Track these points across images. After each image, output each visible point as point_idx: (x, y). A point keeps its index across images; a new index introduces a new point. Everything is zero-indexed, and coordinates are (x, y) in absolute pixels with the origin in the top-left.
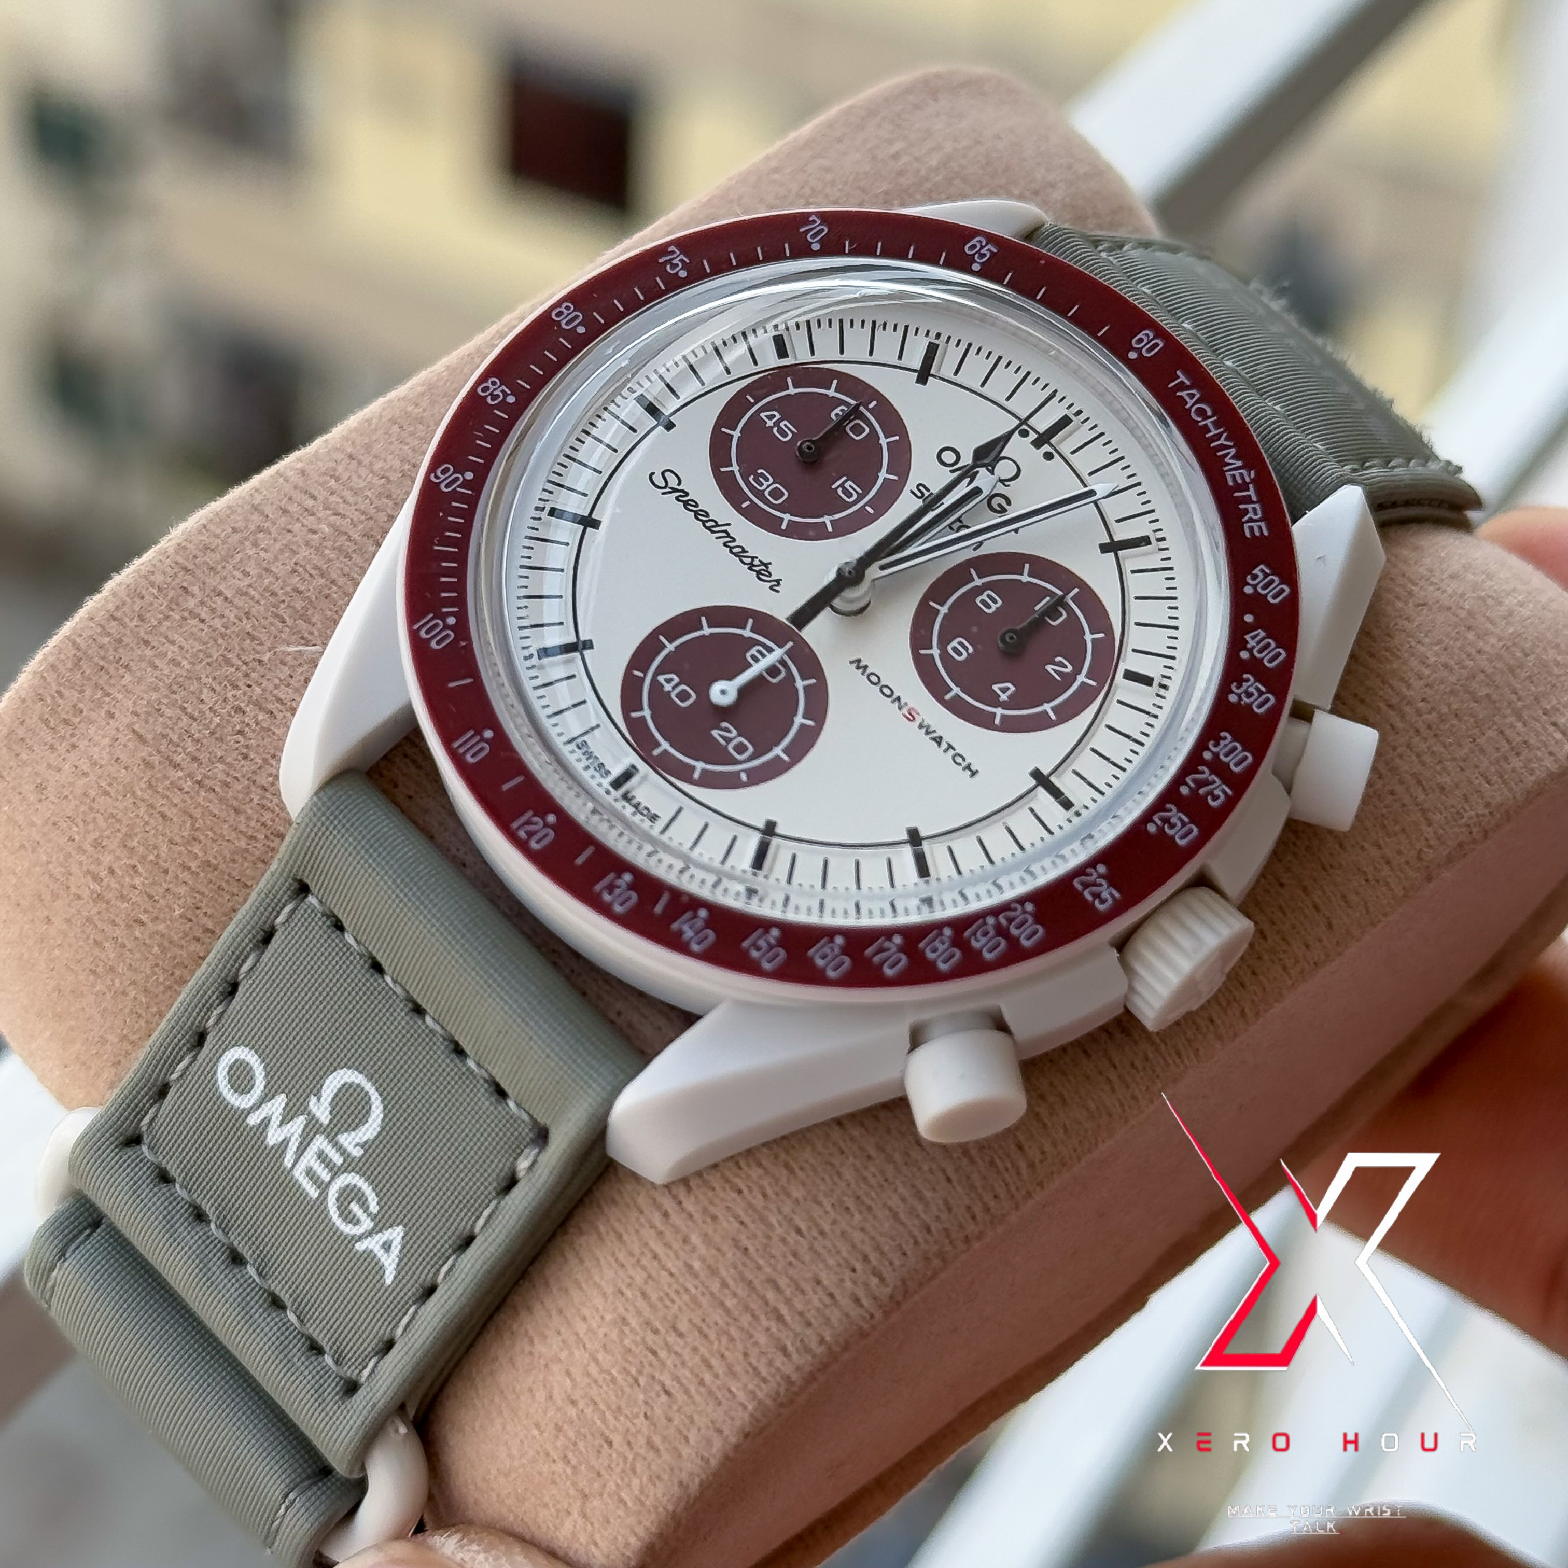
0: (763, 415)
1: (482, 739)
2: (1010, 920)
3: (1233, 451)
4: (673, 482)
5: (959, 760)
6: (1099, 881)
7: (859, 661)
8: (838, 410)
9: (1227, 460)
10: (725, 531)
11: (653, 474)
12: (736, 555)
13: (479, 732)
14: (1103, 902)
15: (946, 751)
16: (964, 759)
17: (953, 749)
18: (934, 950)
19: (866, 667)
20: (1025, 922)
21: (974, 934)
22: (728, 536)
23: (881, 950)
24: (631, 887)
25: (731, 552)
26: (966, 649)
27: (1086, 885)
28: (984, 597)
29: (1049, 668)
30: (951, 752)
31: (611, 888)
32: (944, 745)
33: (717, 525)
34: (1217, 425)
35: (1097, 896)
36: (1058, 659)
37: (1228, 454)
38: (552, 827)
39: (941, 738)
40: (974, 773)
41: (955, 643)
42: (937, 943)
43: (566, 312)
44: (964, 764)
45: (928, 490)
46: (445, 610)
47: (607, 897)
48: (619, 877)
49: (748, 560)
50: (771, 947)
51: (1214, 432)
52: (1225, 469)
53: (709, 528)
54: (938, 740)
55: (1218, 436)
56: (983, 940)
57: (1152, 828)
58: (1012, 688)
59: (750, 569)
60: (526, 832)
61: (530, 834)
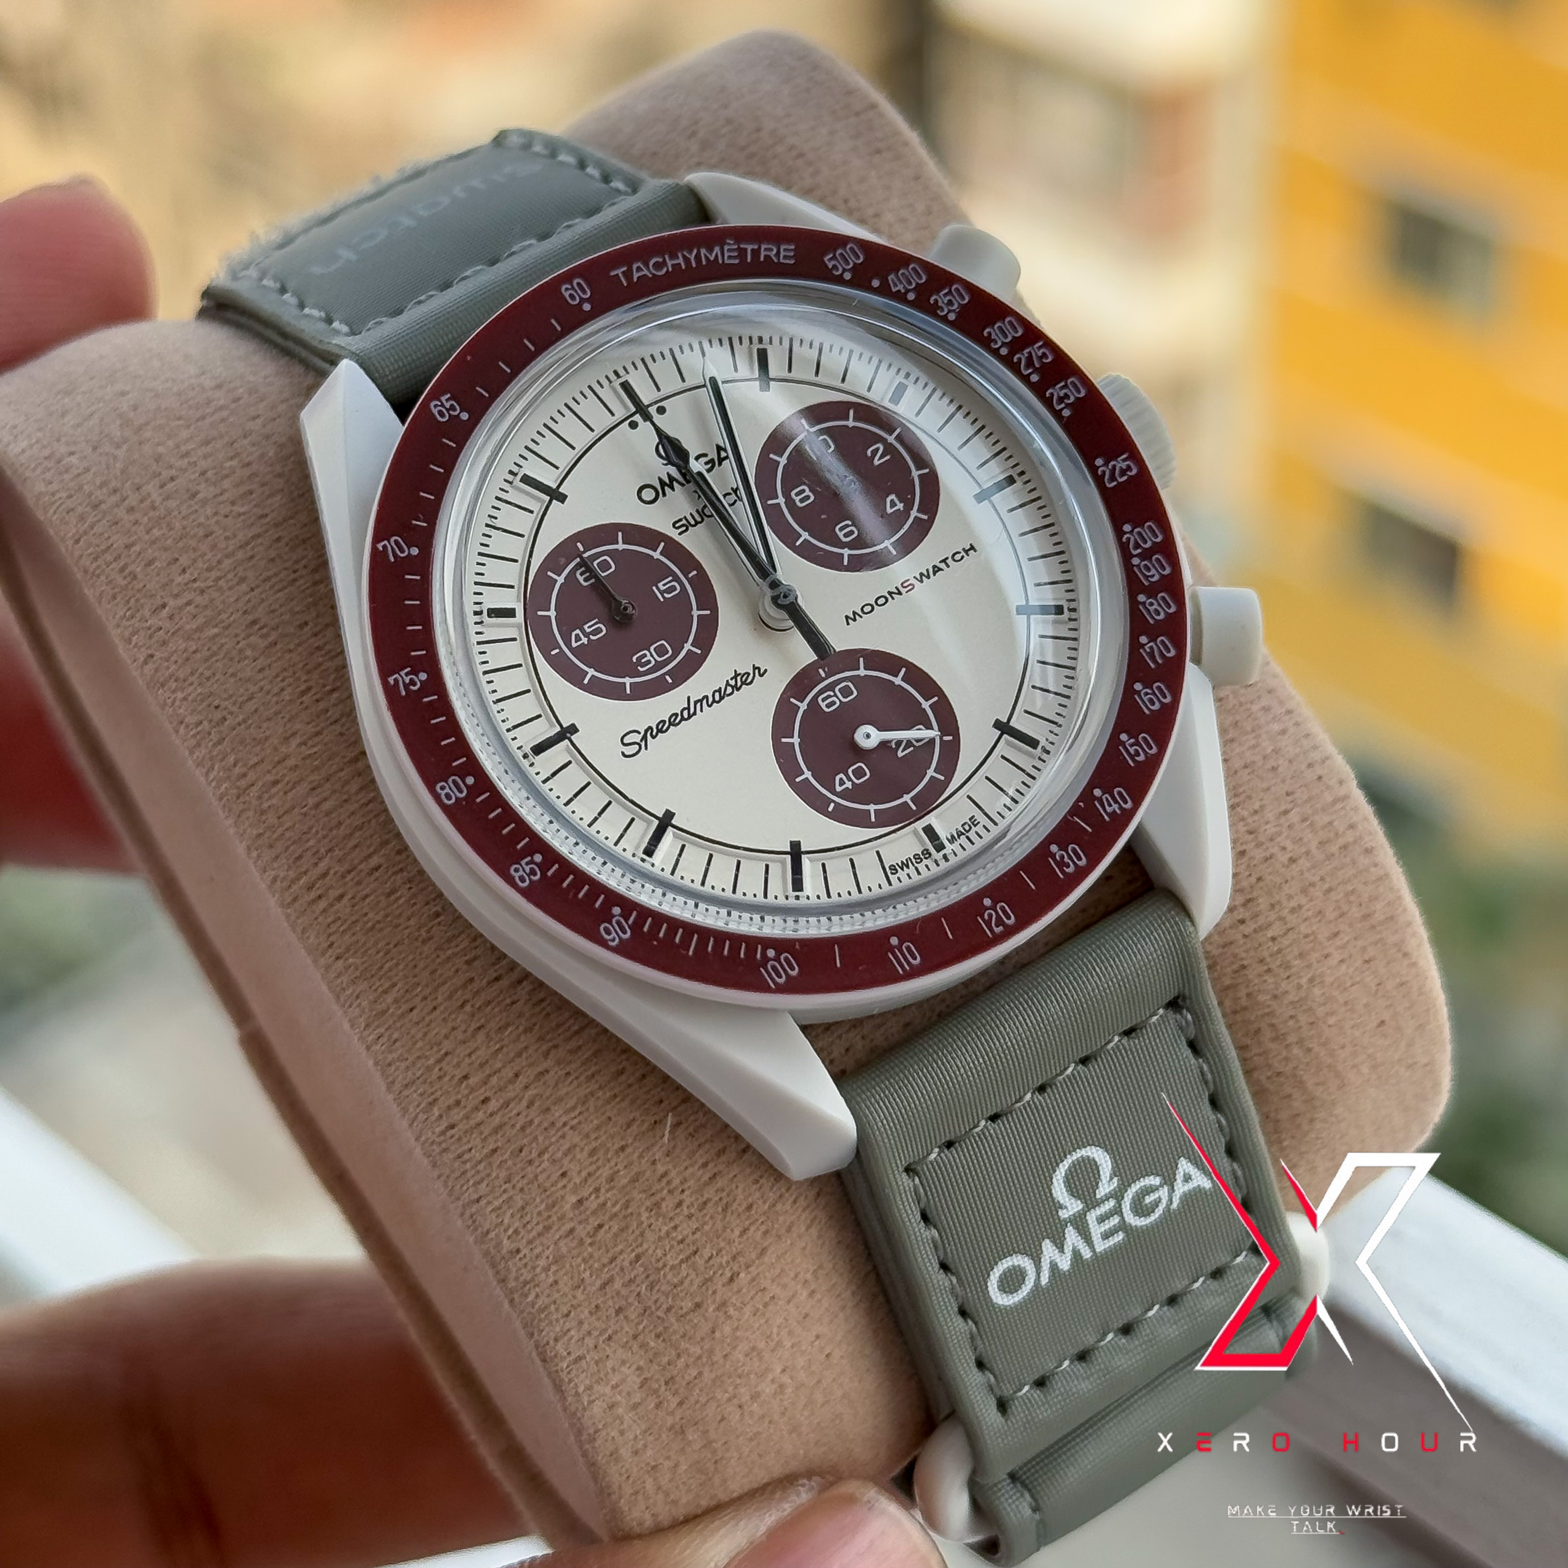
0: (574, 645)
1: (900, 948)
2: (1137, 546)
3: (703, 251)
4: (637, 738)
5: (958, 557)
6: (1110, 467)
7: (847, 617)
8: (581, 579)
9: (712, 258)
10: (696, 703)
11: (623, 754)
12: (721, 698)
13: (891, 949)
14: (1129, 468)
15: (948, 566)
16: (958, 553)
17: (947, 558)
18: (1158, 613)
19: (854, 613)
20: (1139, 534)
21: (1147, 577)
22: (701, 701)
23: (1152, 655)
24: (1063, 847)
25: (718, 702)
26: (847, 526)
27: (1112, 478)
28: (797, 499)
29: (877, 462)
30: (950, 561)
31: (1062, 864)
32: (942, 566)
33: (688, 708)
34: (673, 256)
35: (1123, 472)
36: (869, 453)
37: (706, 256)
38: (995, 903)
39: (934, 567)
40: (972, 548)
41: (841, 535)
42: (1151, 608)
43: (447, 790)
44: (963, 553)
45: (680, 520)
46: (759, 956)
47: (1071, 869)
48: (1053, 856)
49: (729, 690)
50: (1137, 743)
51: (681, 260)
52: (720, 262)
53: (690, 717)
54: (936, 569)
55: (687, 260)
56: (1153, 571)
57: (1066, 413)
58: (893, 497)
59: (738, 689)
60: (997, 926)
61: (999, 922)
